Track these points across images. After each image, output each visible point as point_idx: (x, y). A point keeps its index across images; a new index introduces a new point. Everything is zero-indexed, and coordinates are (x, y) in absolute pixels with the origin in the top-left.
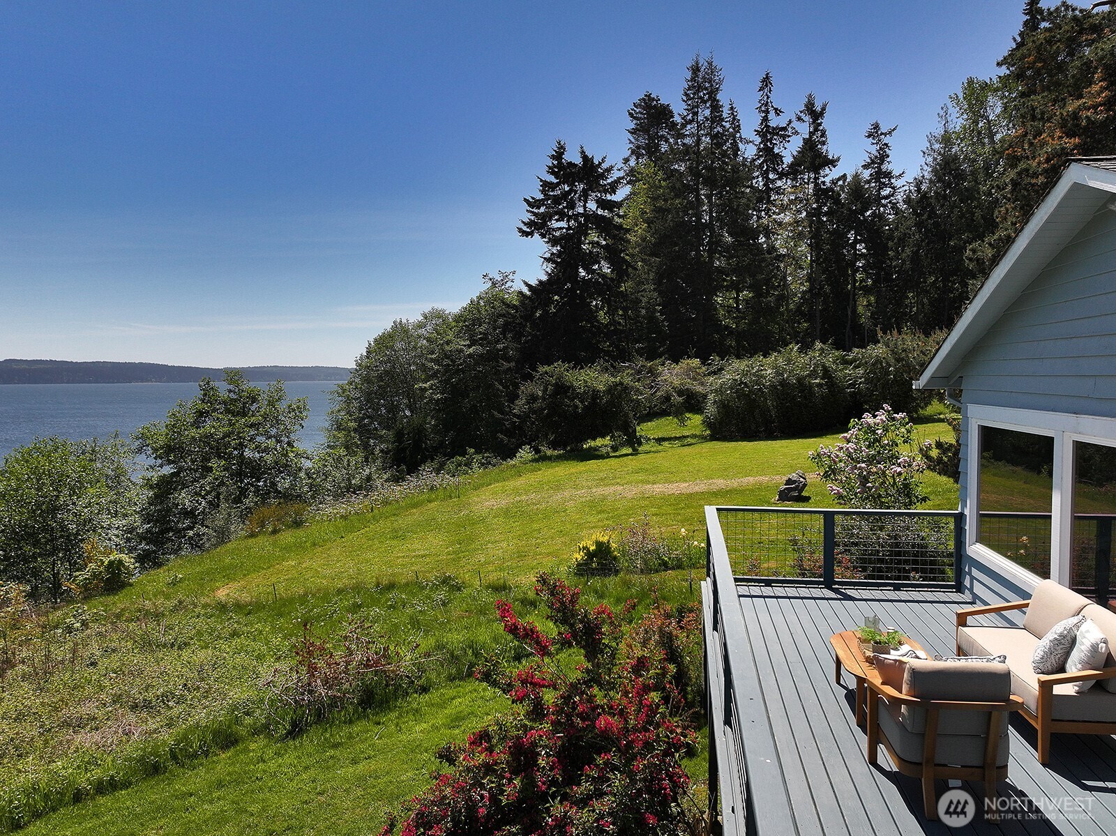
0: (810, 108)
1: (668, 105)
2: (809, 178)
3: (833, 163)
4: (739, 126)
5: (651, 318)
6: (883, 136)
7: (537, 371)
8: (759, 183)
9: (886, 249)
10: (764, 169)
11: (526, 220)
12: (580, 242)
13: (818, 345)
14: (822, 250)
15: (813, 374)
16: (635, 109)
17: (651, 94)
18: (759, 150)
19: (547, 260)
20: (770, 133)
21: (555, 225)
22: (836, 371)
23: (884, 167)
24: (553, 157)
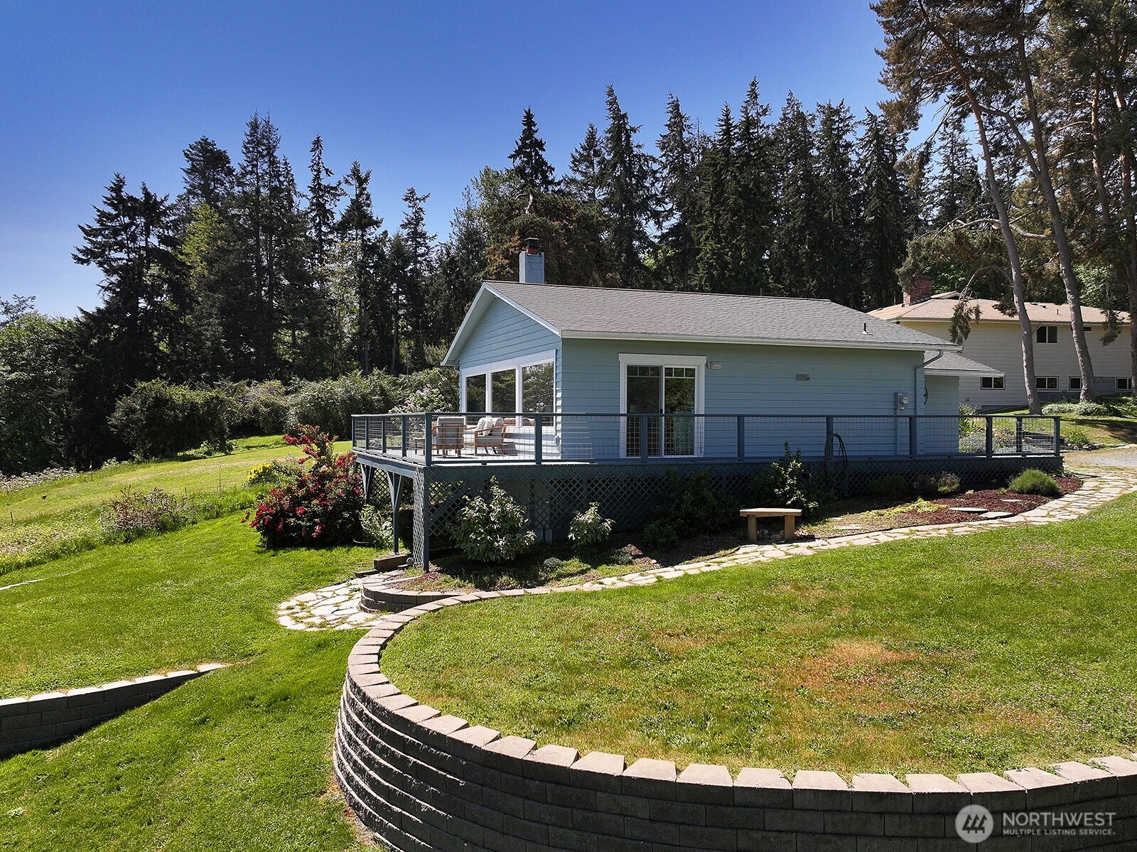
0: (356, 173)
1: (224, 152)
2: (357, 235)
3: (377, 223)
4: (293, 180)
5: (216, 350)
6: (418, 201)
7: (135, 387)
8: (313, 234)
9: (423, 301)
10: (317, 222)
11: (82, 248)
12: (141, 274)
13: (376, 371)
14: (369, 298)
15: (373, 391)
16: (191, 150)
17: (207, 139)
18: (312, 204)
19: (106, 289)
20: (322, 190)
21: (114, 255)
22: (390, 391)
23: (420, 229)
24: (112, 189)
